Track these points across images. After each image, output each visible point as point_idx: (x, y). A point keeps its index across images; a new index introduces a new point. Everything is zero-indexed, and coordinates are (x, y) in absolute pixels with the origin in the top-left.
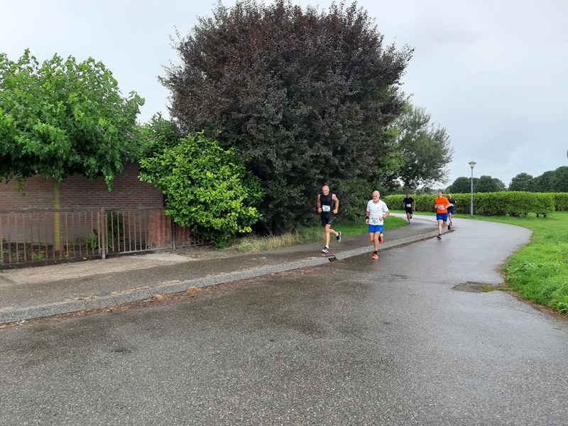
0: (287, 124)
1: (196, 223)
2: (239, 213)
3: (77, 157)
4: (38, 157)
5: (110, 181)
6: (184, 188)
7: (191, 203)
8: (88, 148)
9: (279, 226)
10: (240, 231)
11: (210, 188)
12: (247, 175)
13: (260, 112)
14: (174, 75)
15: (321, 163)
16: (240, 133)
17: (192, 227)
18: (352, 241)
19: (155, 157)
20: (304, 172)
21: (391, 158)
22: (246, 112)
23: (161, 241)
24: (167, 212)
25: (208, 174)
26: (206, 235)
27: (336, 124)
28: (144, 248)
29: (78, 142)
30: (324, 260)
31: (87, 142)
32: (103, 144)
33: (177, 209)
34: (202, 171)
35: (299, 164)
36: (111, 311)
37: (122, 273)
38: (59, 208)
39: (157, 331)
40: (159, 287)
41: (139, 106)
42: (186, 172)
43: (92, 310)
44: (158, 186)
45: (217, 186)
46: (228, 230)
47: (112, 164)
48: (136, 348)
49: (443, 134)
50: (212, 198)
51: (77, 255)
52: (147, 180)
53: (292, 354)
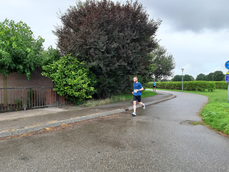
0: (108, 51)
1: (67, 94)
2: (86, 89)
3: (14, 65)
5: (29, 75)
6: (62, 79)
7: (65, 85)
8: (19, 61)
9: (104, 95)
10: (87, 97)
11: (73, 79)
12: (90, 73)
13: (96, 46)
14: (59, 30)
15: (122, 68)
16: (87, 55)
17: (65, 96)
19: (49, 65)
20: (115, 72)
21: (151, 66)
22: (90, 46)
23: (52, 101)
24: (54, 89)
25: (73, 72)
26: (71, 99)
27: (129, 52)
28: (44, 105)
29: (14, 58)
30: (123, 110)
31: (19, 58)
32: (26, 59)
33: (58, 88)
34: (70, 71)
35: (113, 68)
36: (24, 136)
37: (32, 117)
38: (6, 87)
39: (44, 148)
40: (48, 124)
41: (42, 43)
42: (63, 72)
43: (14, 136)
44: (50, 78)
45: (77, 78)
46: (81, 97)
47: (30, 68)
48: (31, 157)
49: (172, 57)
50: (74, 83)
51: (13, 108)
52: (45, 75)
53: (109, 160)
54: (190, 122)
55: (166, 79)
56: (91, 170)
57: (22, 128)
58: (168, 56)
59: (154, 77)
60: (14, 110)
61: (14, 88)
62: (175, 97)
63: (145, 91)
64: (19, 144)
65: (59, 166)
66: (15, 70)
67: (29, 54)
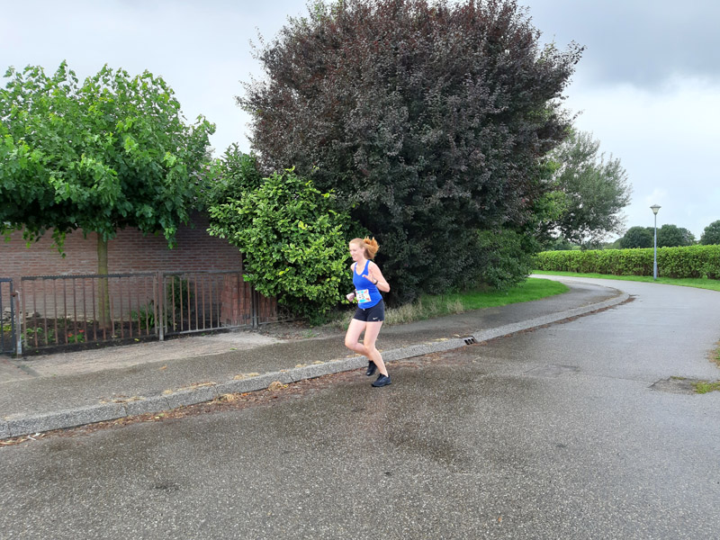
0: (408, 156)
1: (284, 292)
2: (342, 278)
3: (128, 205)
4: (76, 205)
5: (170, 235)
6: (268, 244)
7: (277, 265)
8: (142, 192)
9: (395, 294)
10: (343, 302)
11: (303, 244)
12: (352, 227)
13: (372, 139)
14: (256, 95)
15: (454, 208)
16: (343, 169)
17: (279, 297)
18: (495, 315)
19: (229, 203)
20: (430, 221)
21: (550, 199)
22: (351, 140)
23: (239, 314)
24: (246, 278)
25: (301, 225)
26: (297, 307)
27: (476, 154)
28: (215, 325)
29: (129, 184)
30: (457, 342)
31: (141, 185)
32: (163, 188)
33: (259, 273)
34: (293, 221)
35: (424, 209)
36: (161, 418)
37: (182, 362)
38: (104, 273)
39: (221, 454)
40: (230, 382)
41: (209, 135)
42: (271, 223)
43: (135, 418)
44: (234, 243)
45: (312, 241)
46: (327, 301)
47: (174, 213)
48: (186, 483)
49: (617, 167)
50: (305, 258)
51: (127, 335)
52: (219, 234)
53: (419, 500)
54: (685, 382)
55: (597, 242)
56: (365, 526)
57: (156, 393)
58: (605, 164)
59: (559, 233)
60: (128, 341)
61: (129, 275)
62: (631, 299)
63: (528, 281)
64: (147, 441)
65: (268, 511)
66: (132, 221)
67: (172, 172)
